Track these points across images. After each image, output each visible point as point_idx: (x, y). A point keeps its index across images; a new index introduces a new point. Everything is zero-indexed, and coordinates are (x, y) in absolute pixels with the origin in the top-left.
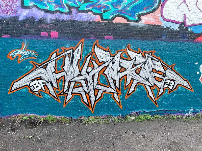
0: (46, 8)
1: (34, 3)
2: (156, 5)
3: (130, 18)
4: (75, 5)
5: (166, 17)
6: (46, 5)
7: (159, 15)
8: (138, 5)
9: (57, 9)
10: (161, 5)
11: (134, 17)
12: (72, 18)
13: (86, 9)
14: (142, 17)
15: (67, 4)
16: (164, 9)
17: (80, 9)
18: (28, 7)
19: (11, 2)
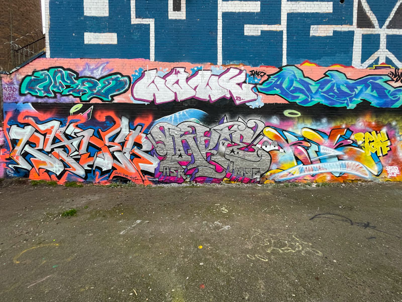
0: (37, 94)
1: (28, 91)
2: (127, 87)
3: (105, 99)
4: (58, 91)
5: (136, 97)
6: (37, 93)
7: (130, 95)
8: (110, 88)
9: (45, 95)
10: (131, 87)
11: (108, 98)
12: (57, 101)
13: (68, 94)
14: (114, 98)
15: (53, 91)
16: (134, 90)
17: (63, 94)
18: (24, 95)
19: (12, 91)
